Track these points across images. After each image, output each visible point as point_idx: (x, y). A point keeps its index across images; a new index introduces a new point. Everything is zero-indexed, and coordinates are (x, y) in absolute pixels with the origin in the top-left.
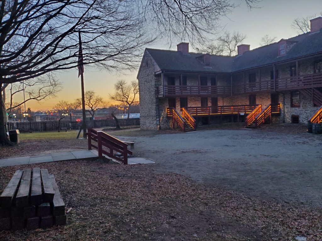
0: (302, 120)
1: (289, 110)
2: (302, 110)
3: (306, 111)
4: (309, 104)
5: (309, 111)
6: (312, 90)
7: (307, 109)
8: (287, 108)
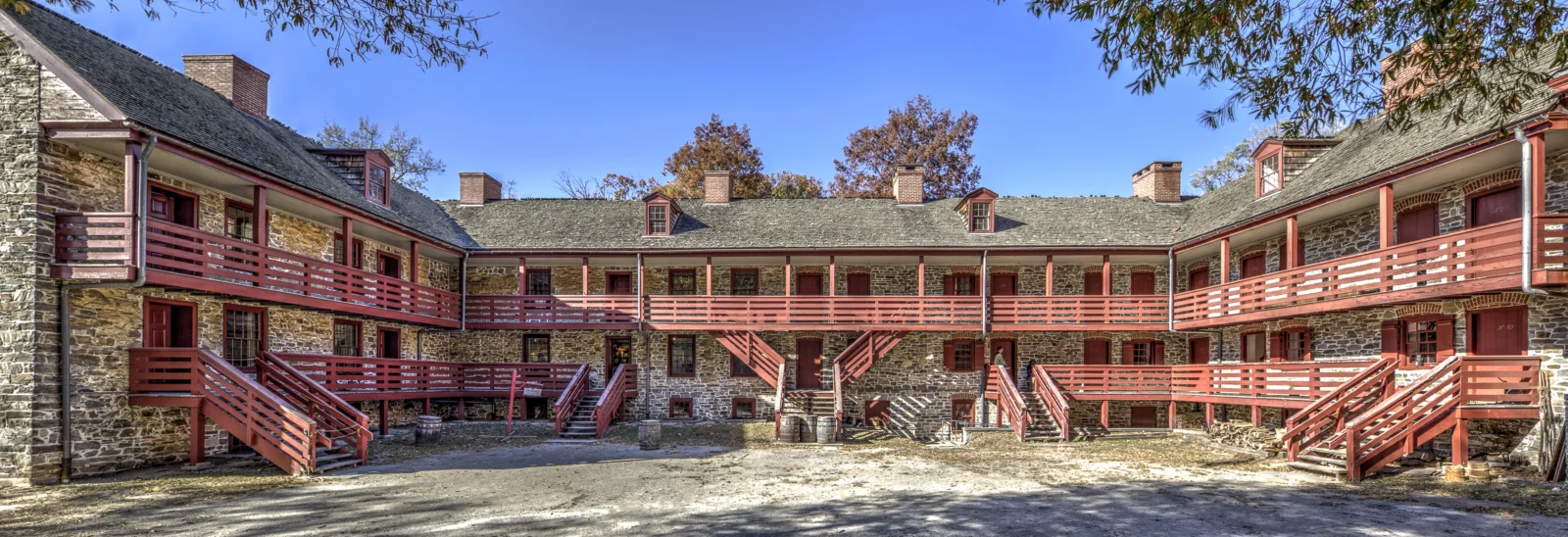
0: (701, 411)
1: (664, 384)
2: (701, 384)
3: (712, 388)
4: (718, 369)
5: (719, 389)
6: (747, 337)
7: (714, 383)
8: (657, 378)
